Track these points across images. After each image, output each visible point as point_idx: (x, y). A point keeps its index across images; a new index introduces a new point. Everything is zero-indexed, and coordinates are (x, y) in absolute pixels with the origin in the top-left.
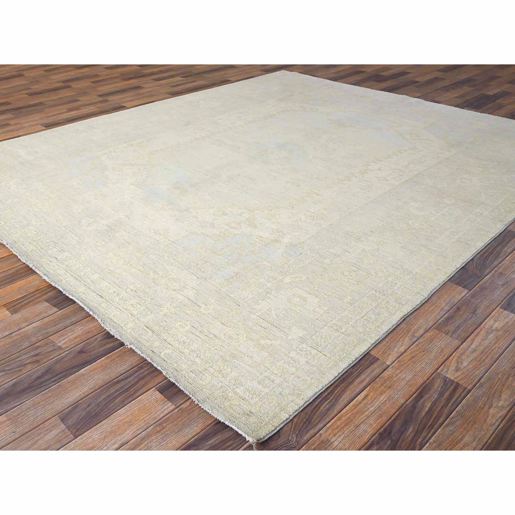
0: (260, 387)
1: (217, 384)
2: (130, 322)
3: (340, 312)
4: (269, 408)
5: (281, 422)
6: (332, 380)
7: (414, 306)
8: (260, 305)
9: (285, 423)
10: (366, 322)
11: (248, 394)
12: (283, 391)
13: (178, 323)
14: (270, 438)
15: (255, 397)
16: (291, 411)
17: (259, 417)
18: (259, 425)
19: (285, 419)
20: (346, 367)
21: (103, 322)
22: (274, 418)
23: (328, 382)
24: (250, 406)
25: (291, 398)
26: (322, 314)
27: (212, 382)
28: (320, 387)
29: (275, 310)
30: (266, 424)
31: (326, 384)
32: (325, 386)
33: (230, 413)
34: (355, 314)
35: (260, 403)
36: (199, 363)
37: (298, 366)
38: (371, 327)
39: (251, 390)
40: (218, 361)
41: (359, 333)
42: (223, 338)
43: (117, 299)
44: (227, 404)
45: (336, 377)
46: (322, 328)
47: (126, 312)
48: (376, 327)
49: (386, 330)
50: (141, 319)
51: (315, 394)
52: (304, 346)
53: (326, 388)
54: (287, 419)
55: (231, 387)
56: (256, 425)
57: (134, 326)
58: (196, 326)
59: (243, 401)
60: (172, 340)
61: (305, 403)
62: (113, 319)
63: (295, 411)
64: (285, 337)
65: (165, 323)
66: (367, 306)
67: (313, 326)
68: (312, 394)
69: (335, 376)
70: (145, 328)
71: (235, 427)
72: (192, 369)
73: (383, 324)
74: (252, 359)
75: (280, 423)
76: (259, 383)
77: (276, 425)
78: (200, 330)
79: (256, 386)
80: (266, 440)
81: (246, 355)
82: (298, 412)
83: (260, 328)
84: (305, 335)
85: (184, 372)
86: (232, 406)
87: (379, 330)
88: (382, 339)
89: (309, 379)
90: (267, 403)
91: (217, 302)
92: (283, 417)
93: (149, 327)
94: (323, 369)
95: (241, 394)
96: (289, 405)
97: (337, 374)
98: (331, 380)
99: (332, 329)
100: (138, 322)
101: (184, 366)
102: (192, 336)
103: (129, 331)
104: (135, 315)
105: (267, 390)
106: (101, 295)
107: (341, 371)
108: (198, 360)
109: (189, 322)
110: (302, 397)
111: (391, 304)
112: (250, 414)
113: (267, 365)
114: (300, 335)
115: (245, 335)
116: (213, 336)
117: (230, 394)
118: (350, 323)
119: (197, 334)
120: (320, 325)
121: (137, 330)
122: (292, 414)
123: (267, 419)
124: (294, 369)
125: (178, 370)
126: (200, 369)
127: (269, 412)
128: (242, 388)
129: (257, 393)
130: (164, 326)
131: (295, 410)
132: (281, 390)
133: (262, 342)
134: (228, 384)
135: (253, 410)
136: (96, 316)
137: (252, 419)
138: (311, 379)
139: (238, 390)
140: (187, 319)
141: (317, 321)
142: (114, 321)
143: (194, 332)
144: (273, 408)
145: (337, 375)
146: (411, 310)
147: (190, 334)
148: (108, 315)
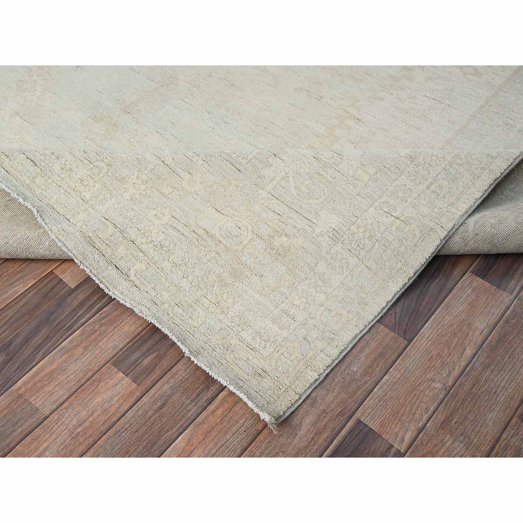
0: (276, 328)
1: (215, 325)
2: (81, 212)
3: (393, 176)
4: (289, 362)
5: (308, 386)
6: (379, 314)
7: (511, 161)
8: (272, 169)
9: (313, 387)
10: (433, 196)
11: (259, 340)
12: (308, 334)
13: (152, 211)
14: (292, 413)
15: (268, 345)
16: (321, 367)
17: (276, 378)
18: (276, 392)
19: (313, 380)
20: (398, 290)
21: (40, 215)
22: (296, 379)
23: (372, 318)
24: (262, 361)
25: (320, 345)
26: (366, 182)
27: (208, 322)
28: (362, 327)
29: (294, 177)
30: (286, 391)
31: (370, 320)
32: (368, 325)
33: (235, 373)
34: (417, 181)
35: (276, 355)
36: (187, 289)
37: (329, 291)
38: (441, 206)
39: (262, 334)
40: (213, 286)
41: (422, 216)
42: (218, 235)
43: (57, 168)
44: (230, 357)
45: (384, 308)
46: (366, 210)
47: (75, 196)
48: (449, 205)
49: (464, 210)
50: (98, 207)
51: (354, 338)
52: (338, 248)
53: (369, 327)
54: (316, 381)
55: (234, 329)
56: (272, 392)
57: (87, 217)
58: (177, 216)
59: (251, 352)
60: (144, 241)
61: (340, 353)
62: (55, 207)
63: (327, 367)
64: (309, 229)
65: (133, 213)
66: (438, 162)
67: (351, 208)
68: (350, 338)
69: (382, 307)
70: (103, 219)
71: (244, 395)
72: (177, 301)
73: (459, 199)
74: (262, 279)
75: (305, 388)
76: (274, 321)
77: (300, 390)
78: (184, 223)
79: (270, 327)
80: (287, 418)
81: (254, 272)
82: (330, 368)
83: (272, 214)
84: (341, 225)
85: (167, 305)
86: (238, 361)
87: (453, 210)
88: (458, 226)
89: (344, 312)
90: (286, 354)
91: (206, 165)
92: (310, 377)
93: (109, 218)
94: (364, 296)
95: (249, 340)
96: (318, 358)
97: (386, 303)
98: (377, 314)
99: (382, 212)
100: (92, 211)
101: (166, 296)
102: (174, 233)
103: (79, 224)
104: (88, 200)
105: (285, 333)
106: (33, 158)
107: (391, 297)
108: (185, 284)
109: (167, 210)
110: (335, 343)
111: (474, 157)
112: (264, 374)
113: (284, 290)
114: (333, 226)
115: (250, 228)
116: (203, 231)
117: (234, 341)
118: (409, 200)
119: (180, 228)
120: (363, 206)
121: (91, 223)
122: (322, 371)
123: (287, 382)
124: (322, 297)
125: (158, 302)
126: (190, 301)
127: (291, 369)
128: (251, 330)
129: (272, 339)
130: (131, 217)
131: (327, 365)
132: (305, 332)
133: (277, 242)
134: (229, 324)
135: (267, 368)
136: (29, 204)
137: (267, 383)
138: (349, 312)
139: (244, 334)
140: (165, 205)
141: (359, 198)
142: (57, 210)
143: (176, 225)
144: (296, 362)
145: (384, 305)
146: (506, 168)
147: (170, 230)
148: (47, 200)
